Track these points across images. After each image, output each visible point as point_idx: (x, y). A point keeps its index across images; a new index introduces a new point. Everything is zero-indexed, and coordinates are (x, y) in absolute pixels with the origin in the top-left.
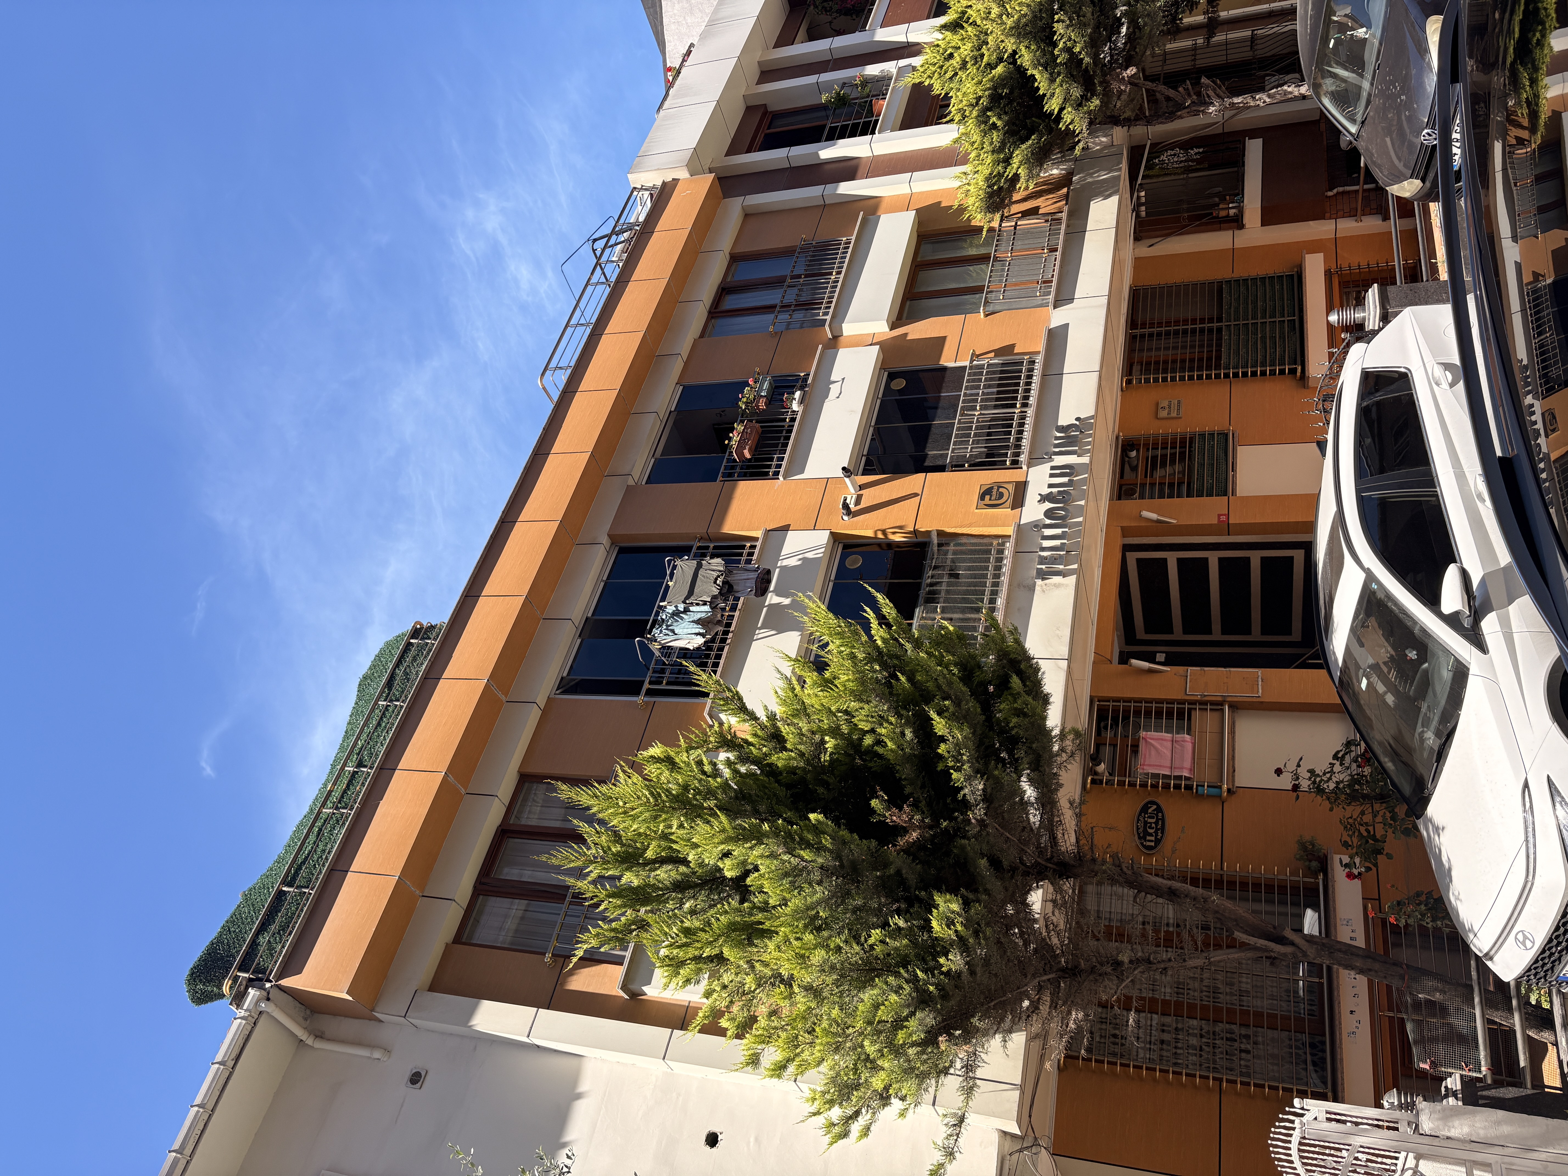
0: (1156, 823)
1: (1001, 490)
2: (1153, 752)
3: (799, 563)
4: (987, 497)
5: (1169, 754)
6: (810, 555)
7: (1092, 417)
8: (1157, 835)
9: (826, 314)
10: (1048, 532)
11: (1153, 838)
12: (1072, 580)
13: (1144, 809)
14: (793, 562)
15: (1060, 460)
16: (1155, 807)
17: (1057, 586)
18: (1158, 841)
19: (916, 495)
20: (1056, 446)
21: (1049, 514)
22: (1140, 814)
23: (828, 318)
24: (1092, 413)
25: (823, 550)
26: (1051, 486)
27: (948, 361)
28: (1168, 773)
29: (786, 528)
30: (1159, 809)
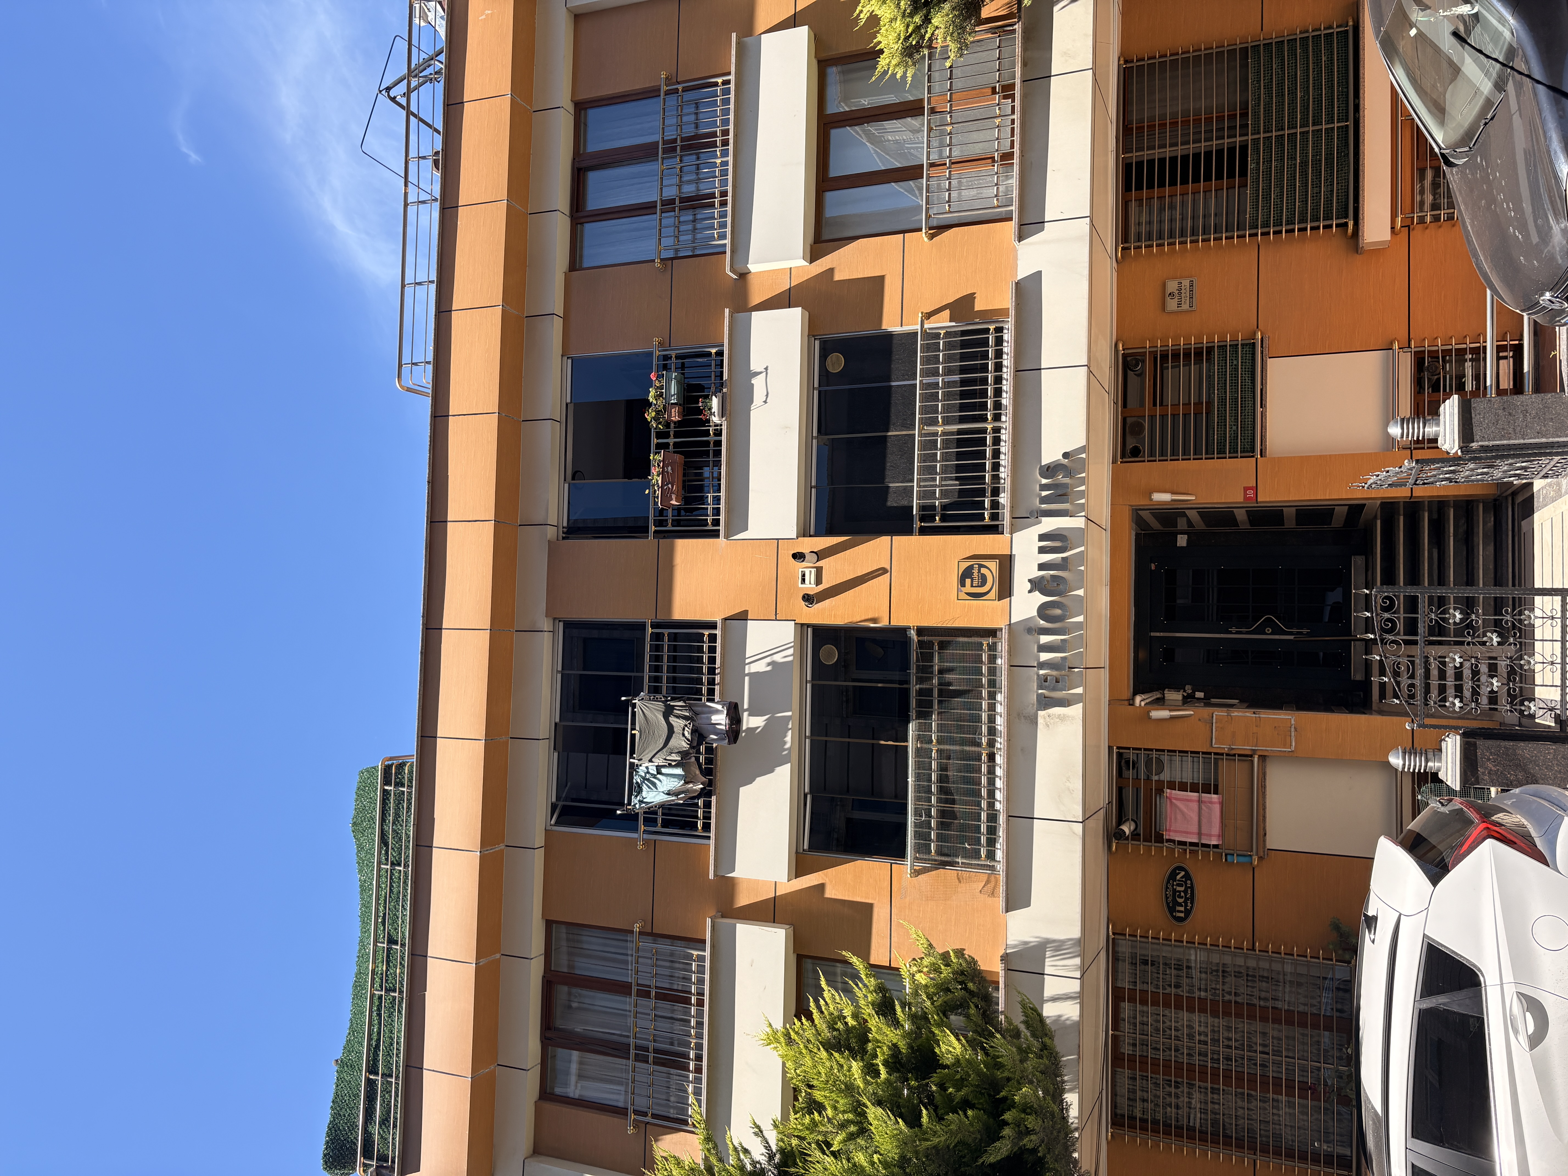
0: (1185, 892)
1: (983, 570)
2: (1179, 816)
3: (769, 668)
4: (968, 581)
5: (1196, 818)
6: (778, 658)
7: (1082, 449)
8: (1186, 906)
9: (723, 236)
10: (1044, 639)
11: (1182, 909)
12: (1076, 710)
13: (1173, 876)
14: (761, 667)
15: (1049, 524)
16: (1183, 873)
17: (1062, 718)
18: (1188, 913)
19: (883, 571)
20: (1044, 500)
21: (1043, 611)
22: (1168, 882)
23: (727, 241)
24: (1083, 442)
25: (791, 651)
26: (1041, 567)
27: (891, 324)
28: (1196, 841)
29: (743, 617)
30: (1187, 876)
